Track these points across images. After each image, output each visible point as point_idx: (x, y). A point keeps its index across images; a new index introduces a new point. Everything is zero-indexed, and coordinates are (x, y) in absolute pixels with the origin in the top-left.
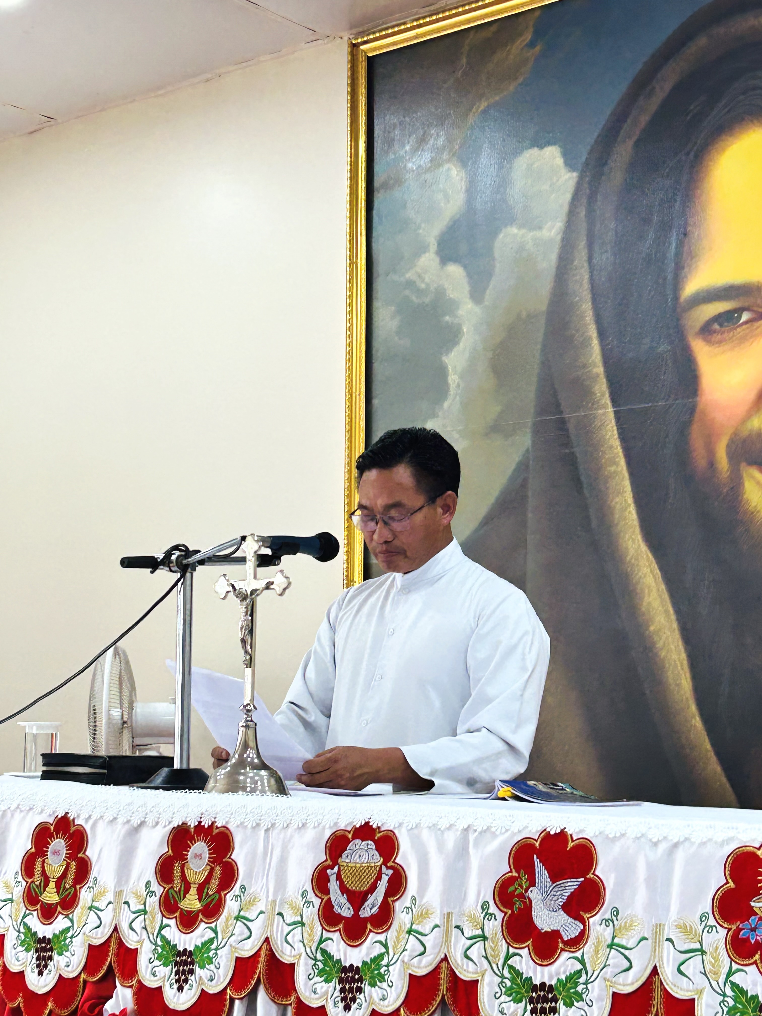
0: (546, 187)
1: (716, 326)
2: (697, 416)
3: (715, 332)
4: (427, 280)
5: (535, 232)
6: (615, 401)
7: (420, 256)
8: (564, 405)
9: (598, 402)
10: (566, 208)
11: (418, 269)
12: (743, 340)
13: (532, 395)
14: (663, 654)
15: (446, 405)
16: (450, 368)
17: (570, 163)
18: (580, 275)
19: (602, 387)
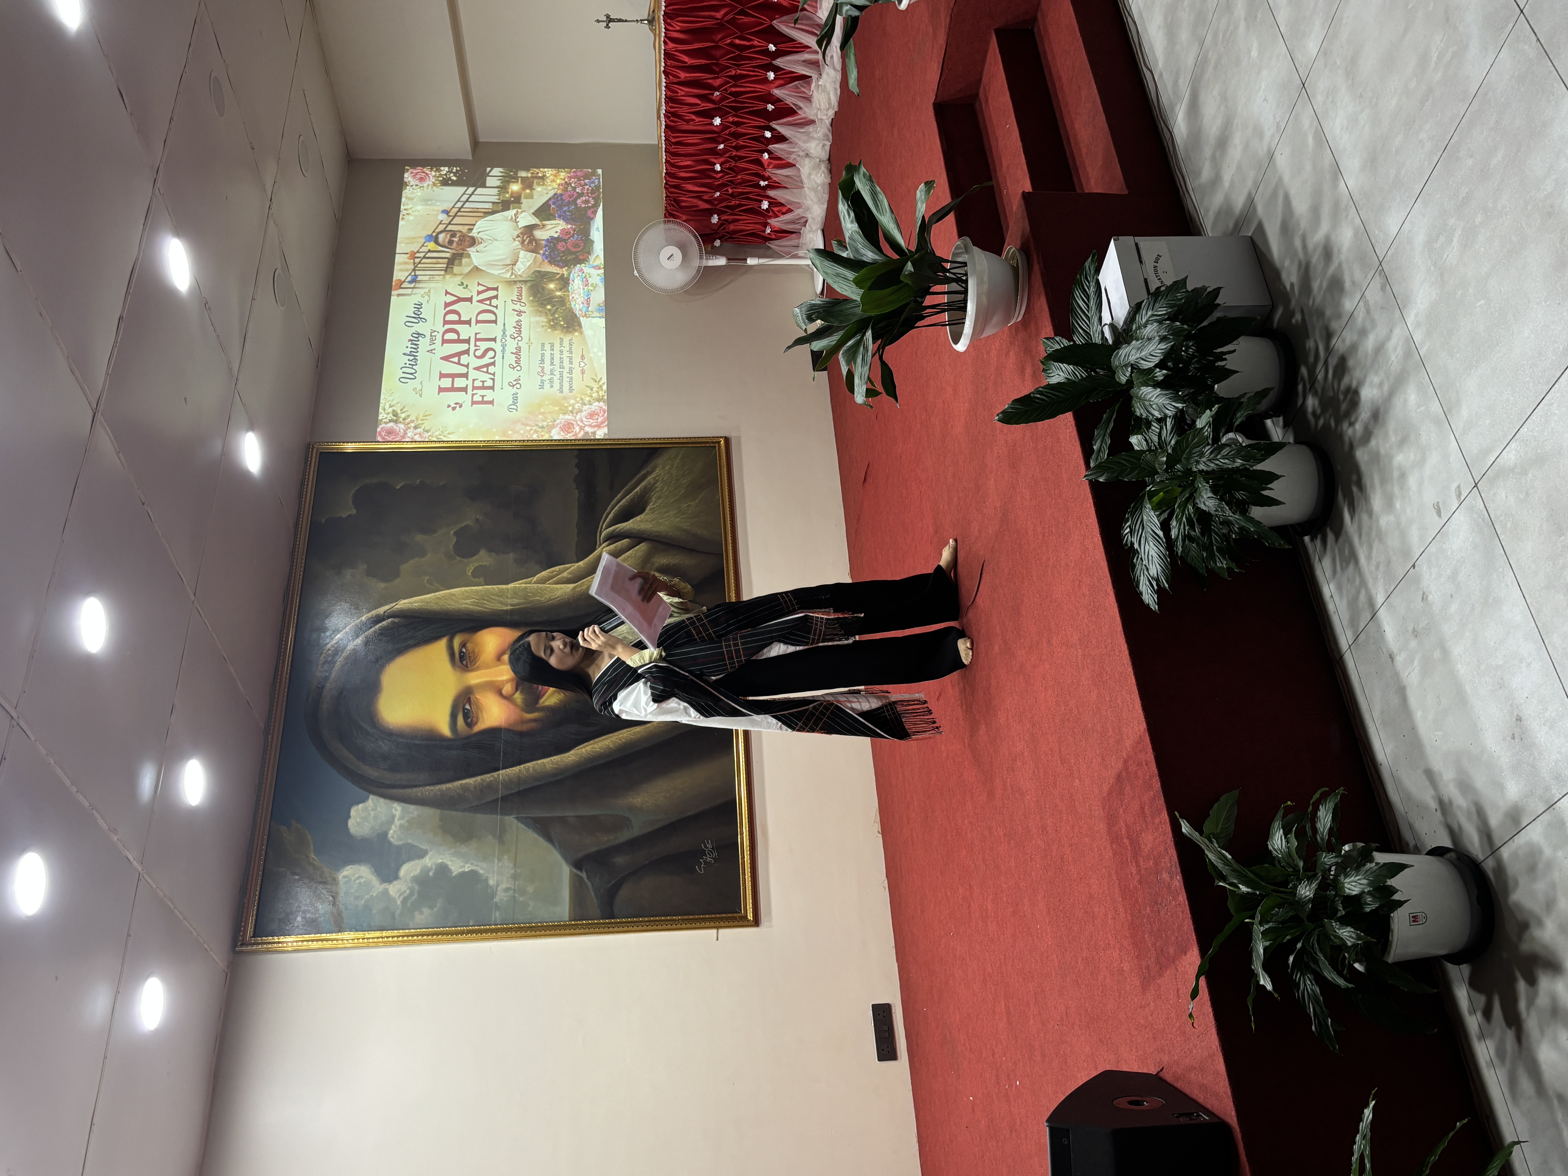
0: (372, 813)
1: (469, 720)
2: (511, 728)
3: (472, 720)
5: (396, 819)
6: (497, 769)
7: (389, 895)
8: (494, 797)
9: (496, 779)
10: (387, 801)
11: (397, 896)
12: (477, 708)
13: (486, 816)
15: (481, 872)
16: (460, 870)
17: (364, 800)
18: (426, 791)
19: (488, 777)
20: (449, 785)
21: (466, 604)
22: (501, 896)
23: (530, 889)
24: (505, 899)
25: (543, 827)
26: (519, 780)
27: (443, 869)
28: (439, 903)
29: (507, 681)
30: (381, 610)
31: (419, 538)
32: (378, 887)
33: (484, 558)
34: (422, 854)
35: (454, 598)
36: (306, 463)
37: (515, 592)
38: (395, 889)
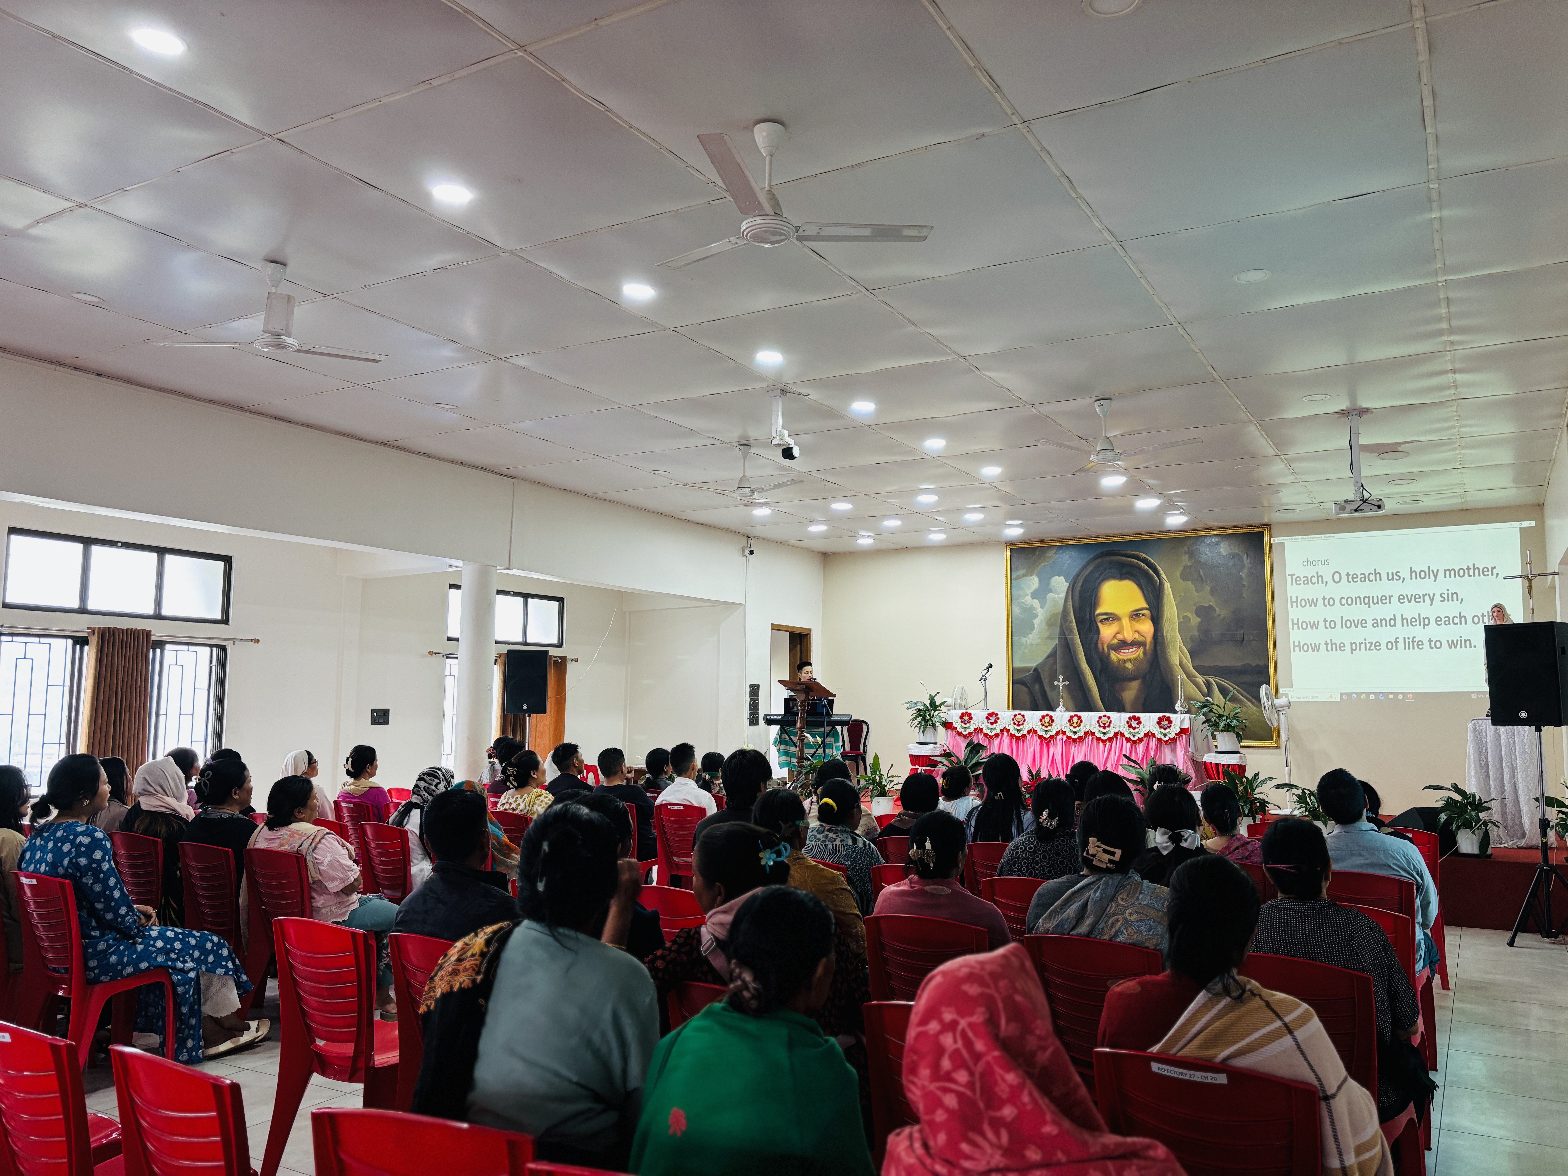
1: (1104, 621)
2: (1100, 639)
4: (1028, 603)
6: (1079, 635)
7: (1025, 597)
8: (1067, 634)
9: (1075, 635)
10: (1066, 590)
11: (1024, 601)
12: (1110, 624)
13: (1058, 632)
15: (1035, 631)
16: (1035, 623)
18: (1070, 606)
19: (1076, 631)
20: (1072, 615)
21: (1167, 614)
22: (1024, 640)
23: (1026, 651)
24: (1022, 642)
25: (1053, 655)
26: (1074, 644)
27: (1036, 616)
28: (1022, 616)
29: (1124, 636)
30: (1163, 575)
31: (1208, 588)
32: (1029, 592)
33: (1195, 620)
34: (1042, 607)
35: (1171, 608)
37: (1175, 637)
38: (1028, 599)
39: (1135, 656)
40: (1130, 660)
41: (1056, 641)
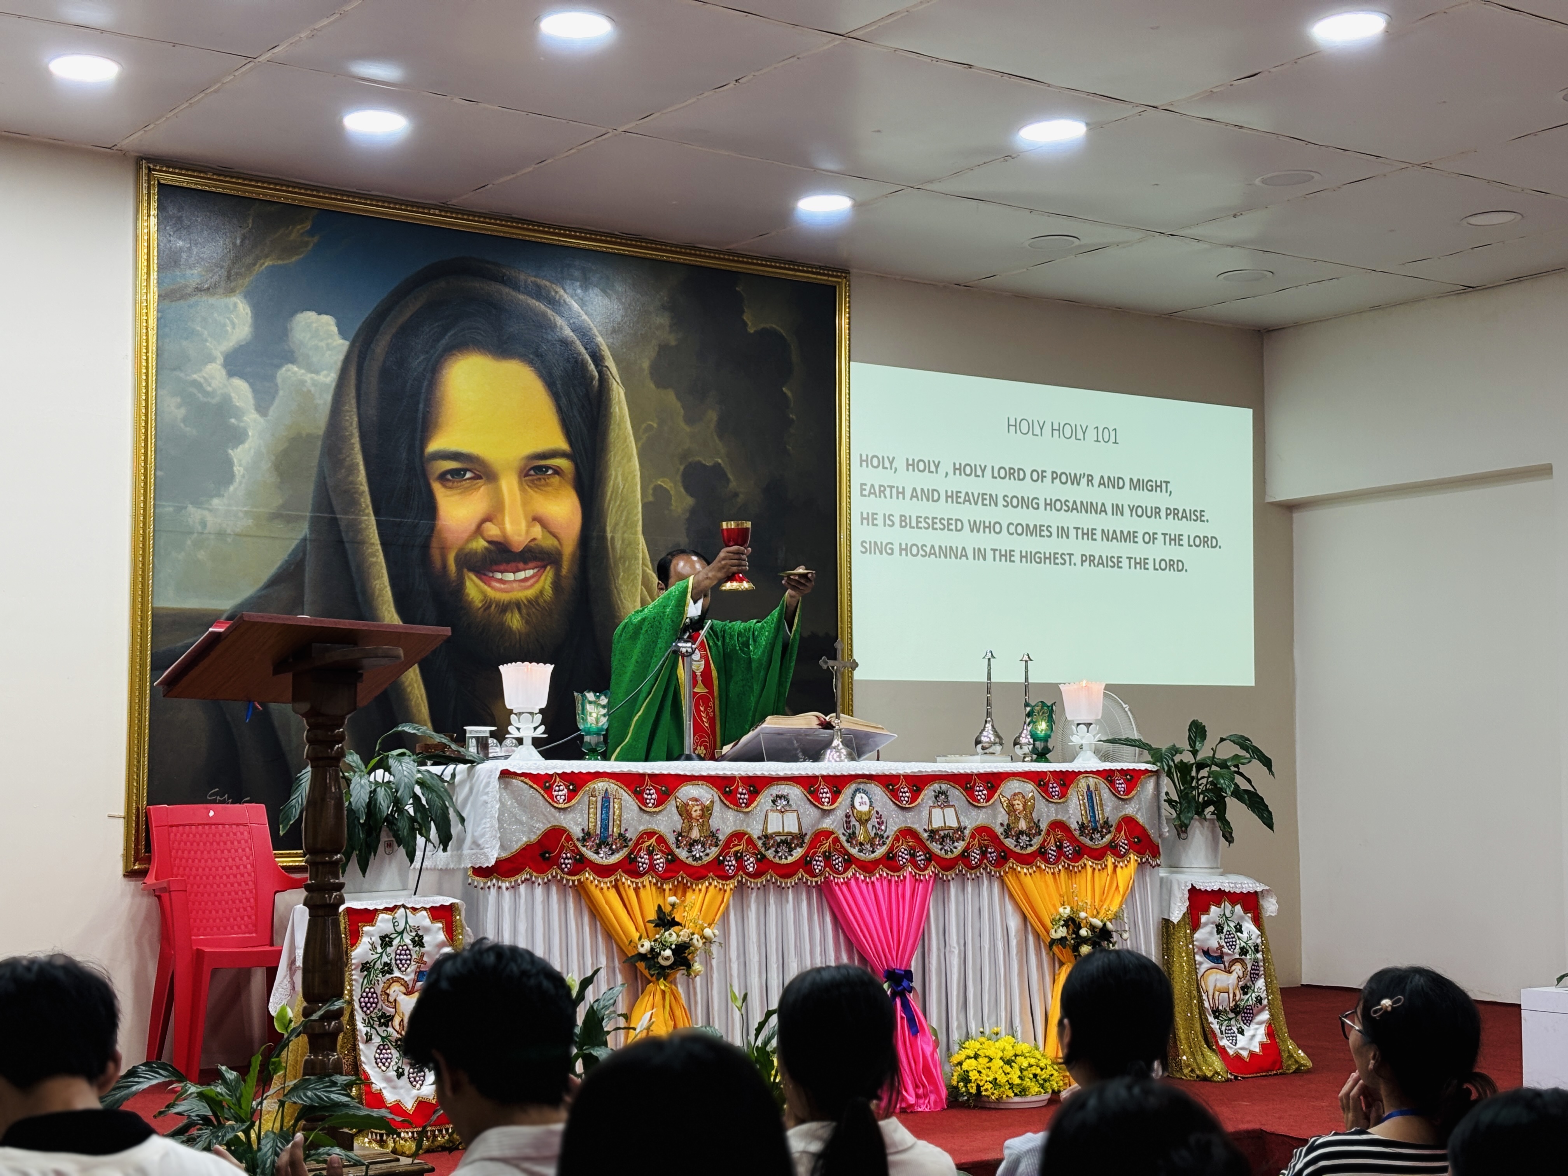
0: (323, 344)
1: (449, 477)
2: (435, 534)
3: (448, 480)
4: (213, 385)
5: (313, 375)
6: (377, 513)
7: (206, 364)
8: (337, 508)
9: (363, 511)
10: (339, 365)
11: (204, 374)
12: (466, 488)
13: (311, 496)
14: (409, 690)
15: (231, 488)
16: (235, 461)
17: (342, 333)
18: (350, 417)
19: (366, 501)
21: (616, 478)
22: (194, 514)
23: (201, 555)
24: (190, 520)
25: (289, 574)
27: (238, 437)
28: (190, 431)
29: (503, 530)
30: (610, 363)
31: (712, 416)
32: (220, 348)
33: (681, 502)
34: (262, 408)
35: (625, 461)
36: (820, 268)
37: (631, 544)
39: (530, 593)
40: (518, 605)
41: (303, 530)
